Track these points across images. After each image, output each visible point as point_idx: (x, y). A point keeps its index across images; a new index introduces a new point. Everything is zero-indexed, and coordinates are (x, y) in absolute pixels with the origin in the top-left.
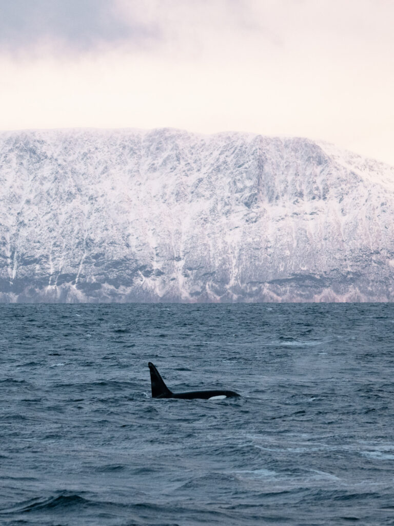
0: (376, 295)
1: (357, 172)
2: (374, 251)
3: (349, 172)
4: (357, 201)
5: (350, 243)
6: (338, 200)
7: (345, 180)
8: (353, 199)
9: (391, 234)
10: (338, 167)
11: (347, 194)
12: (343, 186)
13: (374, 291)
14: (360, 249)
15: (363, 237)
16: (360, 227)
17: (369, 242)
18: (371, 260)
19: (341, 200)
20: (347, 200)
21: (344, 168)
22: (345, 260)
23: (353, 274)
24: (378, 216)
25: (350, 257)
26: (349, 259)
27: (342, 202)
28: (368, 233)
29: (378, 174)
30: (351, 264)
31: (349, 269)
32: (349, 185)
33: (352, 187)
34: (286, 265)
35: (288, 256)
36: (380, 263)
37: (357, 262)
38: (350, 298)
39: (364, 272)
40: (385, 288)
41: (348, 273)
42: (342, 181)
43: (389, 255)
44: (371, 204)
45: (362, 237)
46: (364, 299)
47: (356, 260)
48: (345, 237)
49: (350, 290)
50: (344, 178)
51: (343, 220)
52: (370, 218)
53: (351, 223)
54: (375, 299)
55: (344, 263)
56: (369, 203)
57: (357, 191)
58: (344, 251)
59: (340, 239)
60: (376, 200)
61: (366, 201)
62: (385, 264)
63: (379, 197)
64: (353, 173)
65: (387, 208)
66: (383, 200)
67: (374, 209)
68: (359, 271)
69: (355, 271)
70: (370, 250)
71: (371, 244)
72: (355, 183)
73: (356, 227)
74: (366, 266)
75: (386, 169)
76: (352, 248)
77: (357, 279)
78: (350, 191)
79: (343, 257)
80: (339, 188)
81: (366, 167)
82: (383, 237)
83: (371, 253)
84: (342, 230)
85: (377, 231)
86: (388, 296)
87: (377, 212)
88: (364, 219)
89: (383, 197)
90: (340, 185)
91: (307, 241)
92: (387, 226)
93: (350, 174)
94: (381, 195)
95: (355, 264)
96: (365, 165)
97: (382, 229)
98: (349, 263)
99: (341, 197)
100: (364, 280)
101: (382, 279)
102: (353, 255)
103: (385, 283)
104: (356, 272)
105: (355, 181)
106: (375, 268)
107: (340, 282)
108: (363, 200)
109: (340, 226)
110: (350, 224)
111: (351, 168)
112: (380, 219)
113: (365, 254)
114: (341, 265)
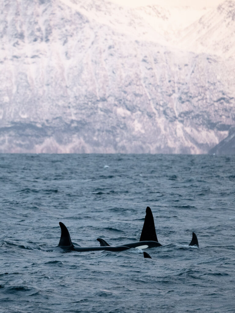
0: (102, 145)
1: (83, 12)
2: (101, 99)
3: (74, 12)
4: (83, 44)
5: (75, 89)
6: (62, 42)
7: (69, 21)
8: (79, 41)
9: (119, 80)
10: (62, 6)
11: (71, 36)
12: (68, 27)
13: (100, 141)
14: (86, 96)
15: (89, 83)
16: (85, 72)
17: (95, 88)
18: (97, 108)
19: (65, 42)
20: (72, 42)
21: (69, 8)
22: (69, 107)
23: (78, 122)
24: (105, 60)
25: (74, 104)
26: (73, 107)
27: (66, 44)
28: (94, 78)
29: (105, 14)
30: (75, 112)
31: (74, 118)
32: (73, 27)
33: (77, 28)
34: (5, 112)
35: (6, 103)
36: (107, 111)
37: (82, 109)
38: (74, 148)
39: (89, 120)
40: (112, 138)
41: (72, 121)
42: (66, 22)
43: (116, 103)
44: (97, 48)
45: (87, 83)
46: (89, 150)
47: (80, 108)
48: (69, 83)
49: (74, 140)
50: (69, 18)
51: (68, 64)
52: (96, 63)
53: (76, 67)
54: (101, 150)
55: (68, 111)
56: (95, 46)
57: (83, 32)
58: (68, 97)
59: (63, 85)
60: (103, 43)
61: (92, 43)
62: (112, 112)
63: (106, 39)
64: (78, 14)
65: (115, 51)
66: (110, 43)
67: (100, 53)
68: (84, 120)
69: (79, 119)
70: (96, 96)
71: (97, 90)
72: (81, 24)
73: (81, 71)
74: (92, 114)
75: (114, 9)
76: (77, 95)
77: (81, 128)
78: (75, 32)
79: (66, 105)
80: (64, 29)
81: (92, 7)
82: (110, 83)
83: (98, 101)
84: (65, 75)
85: (104, 76)
86: (115, 146)
87: (104, 55)
88: (90, 63)
89: (111, 39)
90: (64, 26)
91: (28, 86)
92: (115, 72)
93: (75, 14)
94: (108, 37)
95: (80, 111)
96: (91, 5)
97: (109, 74)
98: (73, 111)
99: (65, 39)
100: (89, 129)
101: (109, 128)
102: (78, 102)
103: (112, 132)
104: (81, 121)
105: (80, 22)
106: (102, 116)
107: (64, 131)
108: (89, 43)
109: (63, 71)
110: (75, 69)
111: (76, 8)
112: (106, 63)
113: (91, 101)
114: (65, 113)
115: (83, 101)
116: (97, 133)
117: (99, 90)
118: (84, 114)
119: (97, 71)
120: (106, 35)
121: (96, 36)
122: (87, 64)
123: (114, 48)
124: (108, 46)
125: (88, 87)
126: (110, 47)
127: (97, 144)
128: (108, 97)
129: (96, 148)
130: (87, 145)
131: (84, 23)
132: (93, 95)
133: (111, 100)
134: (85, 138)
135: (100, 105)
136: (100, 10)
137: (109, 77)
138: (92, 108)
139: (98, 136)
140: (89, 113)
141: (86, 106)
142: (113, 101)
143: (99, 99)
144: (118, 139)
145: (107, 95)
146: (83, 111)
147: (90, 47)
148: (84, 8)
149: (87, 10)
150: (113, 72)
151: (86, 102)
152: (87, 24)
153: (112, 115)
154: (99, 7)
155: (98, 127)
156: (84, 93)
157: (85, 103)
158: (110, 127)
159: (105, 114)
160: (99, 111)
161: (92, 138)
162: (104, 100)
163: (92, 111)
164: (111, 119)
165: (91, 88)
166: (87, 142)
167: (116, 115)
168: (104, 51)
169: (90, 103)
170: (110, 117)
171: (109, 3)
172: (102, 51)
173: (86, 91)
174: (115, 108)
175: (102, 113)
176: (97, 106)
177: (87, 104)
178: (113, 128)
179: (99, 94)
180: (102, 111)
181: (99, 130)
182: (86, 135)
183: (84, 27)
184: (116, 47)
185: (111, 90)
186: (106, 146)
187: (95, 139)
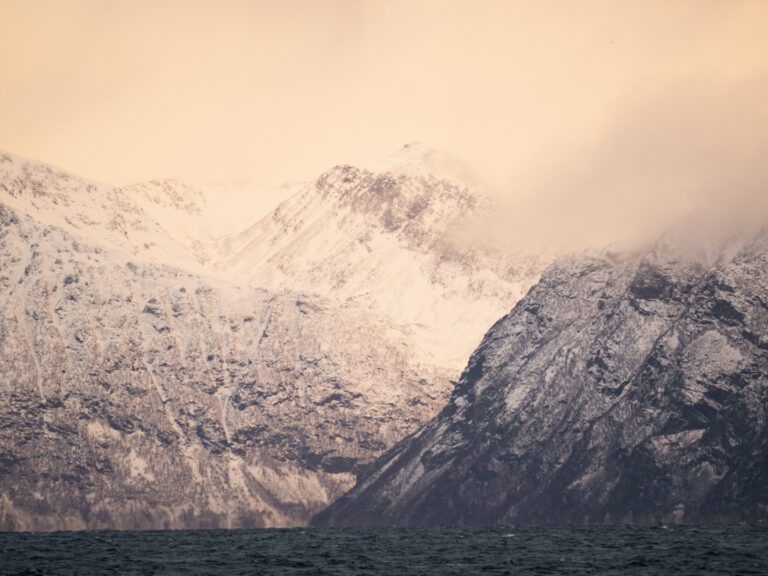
115: (6, 406)
116: (41, 483)
117: (45, 380)
118: (10, 438)
119: (39, 337)
120: (59, 251)
121: (35, 254)
122: (15, 320)
123: (77, 281)
124: (63, 277)
125: (19, 375)
126: (68, 281)
127: (42, 508)
128: (67, 396)
129: (41, 519)
130: (17, 512)
131: (7, 225)
132: (30, 394)
133: (74, 404)
134: (12, 494)
135: (48, 417)
136: (43, 194)
137: (67, 350)
138: (28, 424)
139: (43, 490)
140: (23, 435)
141: (14, 418)
142: (79, 405)
143: (44, 401)
144: (91, 497)
145: (64, 393)
146: (9, 431)
147: (20, 282)
148: (6, 190)
149: (11, 194)
150: (78, 339)
151: (15, 410)
152: (13, 227)
153: (76, 439)
154: (40, 185)
155: (45, 469)
156: (10, 389)
157: (12, 413)
158: (71, 467)
159: (60, 437)
160: (46, 431)
161: (30, 495)
162: (56, 403)
163: (28, 430)
164: (74, 448)
165: (24, 378)
166: (19, 504)
167: (86, 439)
168: (55, 289)
169: (23, 412)
170: (72, 445)
171: (64, 176)
172: (50, 288)
173: (14, 383)
174: (82, 422)
175: (52, 435)
176: (42, 419)
177: (18, 414)
178: (81, 470)
179: (45, 392)
180: (51, 430)
181: (45, 476)
182: (16, 487)
183: (7, 232)
184: (83, 280)
185: (73, 381)
186: (63, 513)
187: (38, 495)
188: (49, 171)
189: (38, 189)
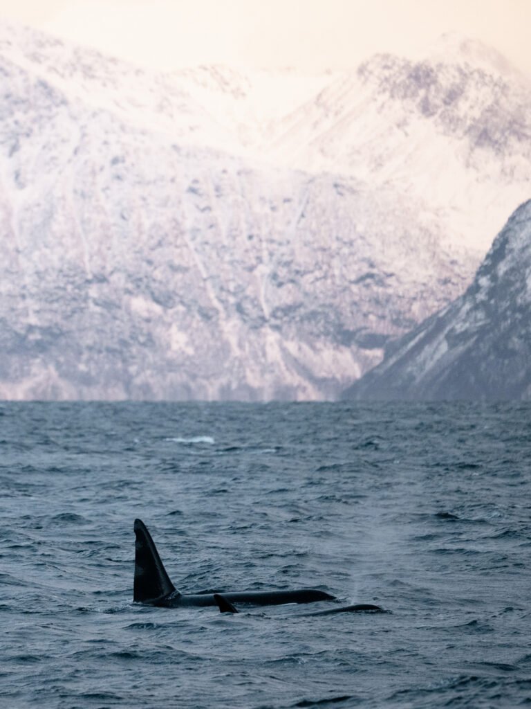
115: (54, 281)
116: (85, 356)
117: (91, 257)
118: (56, 312)
119: (86, 215)
120: (107, 132)
121: (84, 135)
122: (63, 198)
123: (123, 161)
124: (110, 158)
125: (66, 252)
126: (115, 161)
127: (87, 380)
128: (112, 273)
129: (85, 390)
130: (62, 384)
131: (57, 106)
132: (77, 269)
133: (119, 280)
134: (58, 366)
135: (93, 292)
136: (93, 77)
137: (113, 228)
138: (74, 299)
139: (88, 362)
140: (69, 308)
141: (61, 293)
142: (123, 281)
143: (90, 277)
144: (133, 369)
145: (109, 269)
146: (55, 306)
147: (69, 161)
148: (57, 72)
149: (63, 76)
150: (123, 218)
151: (62, 285)
152: (63, 109)
153: (119, 313)
154: (90, 68)
155: (89, 342)
156: (57, 264)
157: (58, 288)
158: (116, 340)
159: (105, 311)
160: (91, 305)
161: (75, 366)
162: (101, 279)
163: (74, 304)
164: (118, 322)
165: (71, 254)
166: (63, 375)
167: (129, 314)
168: (102, 169)
169: (70, 287)
170: (115, 318)
171: (113, 60)
172: (97, 168)
173: (62, 259)
174: (126, 297)
175: (98, 309)
176: (87, 294)
177: (64, 289)
178: (124, 343)
179: (91, 267)
180: (97, 304)
181: (90, 348)
182: (62, 359)
183: (57, 114)
184: (129, 161)
185: (118, 258)
186: (106, 385)
187: (82, 367)
188: (99, 55)
189: (88, 72)
